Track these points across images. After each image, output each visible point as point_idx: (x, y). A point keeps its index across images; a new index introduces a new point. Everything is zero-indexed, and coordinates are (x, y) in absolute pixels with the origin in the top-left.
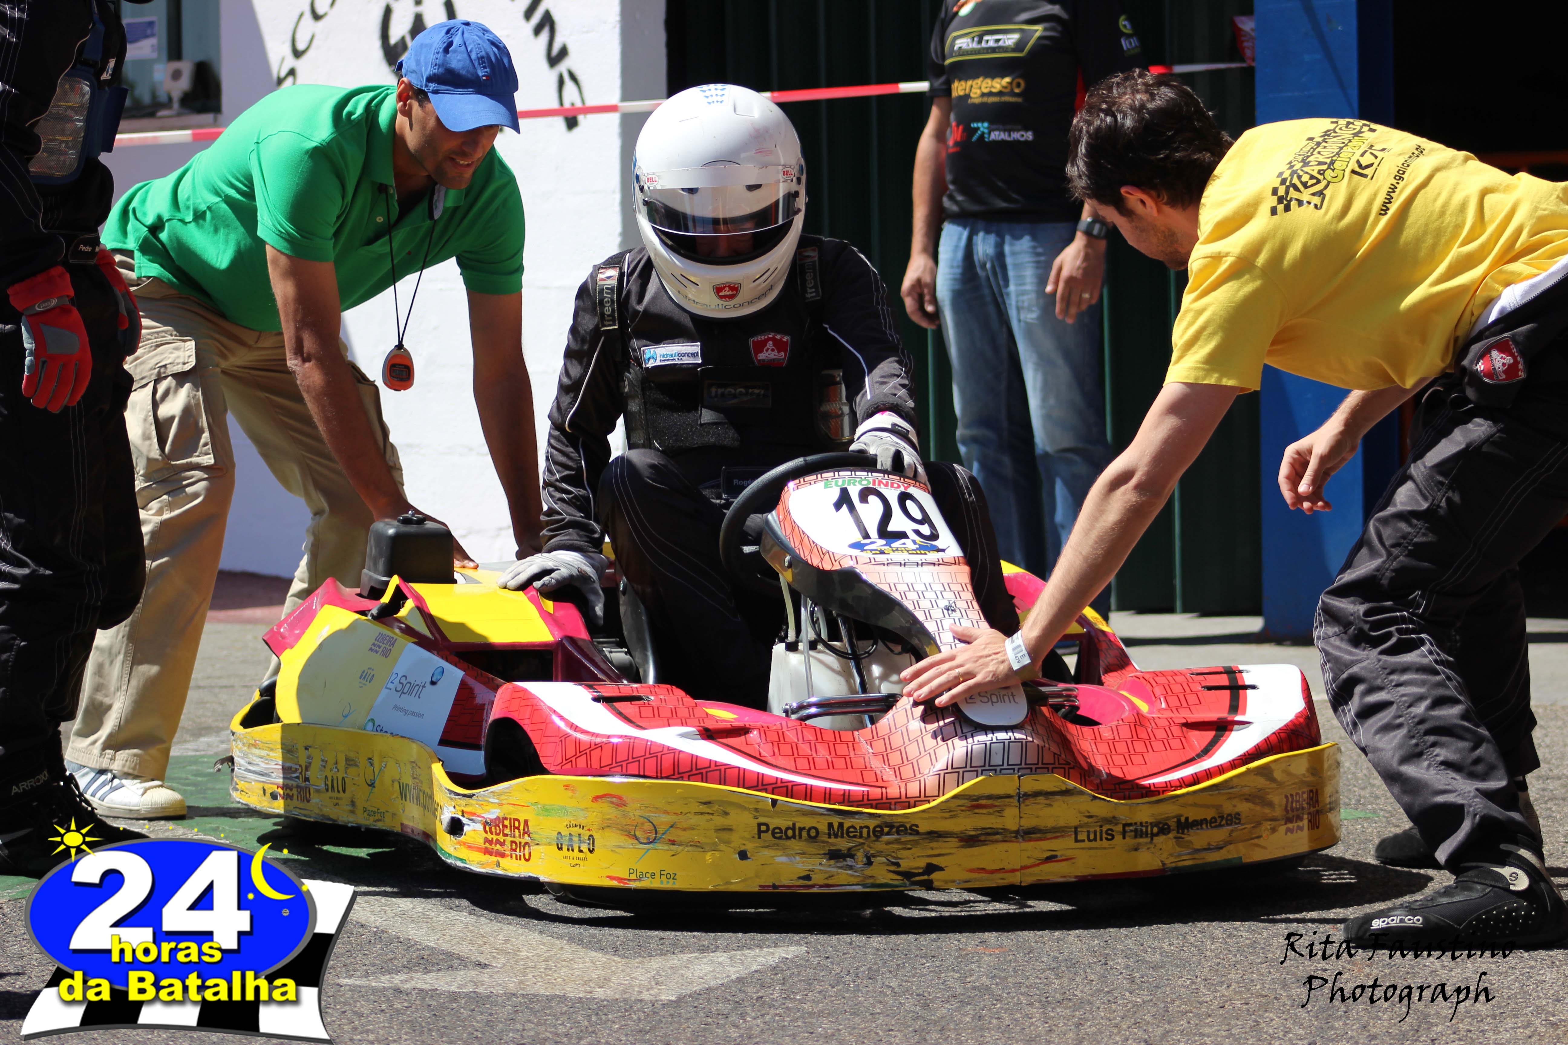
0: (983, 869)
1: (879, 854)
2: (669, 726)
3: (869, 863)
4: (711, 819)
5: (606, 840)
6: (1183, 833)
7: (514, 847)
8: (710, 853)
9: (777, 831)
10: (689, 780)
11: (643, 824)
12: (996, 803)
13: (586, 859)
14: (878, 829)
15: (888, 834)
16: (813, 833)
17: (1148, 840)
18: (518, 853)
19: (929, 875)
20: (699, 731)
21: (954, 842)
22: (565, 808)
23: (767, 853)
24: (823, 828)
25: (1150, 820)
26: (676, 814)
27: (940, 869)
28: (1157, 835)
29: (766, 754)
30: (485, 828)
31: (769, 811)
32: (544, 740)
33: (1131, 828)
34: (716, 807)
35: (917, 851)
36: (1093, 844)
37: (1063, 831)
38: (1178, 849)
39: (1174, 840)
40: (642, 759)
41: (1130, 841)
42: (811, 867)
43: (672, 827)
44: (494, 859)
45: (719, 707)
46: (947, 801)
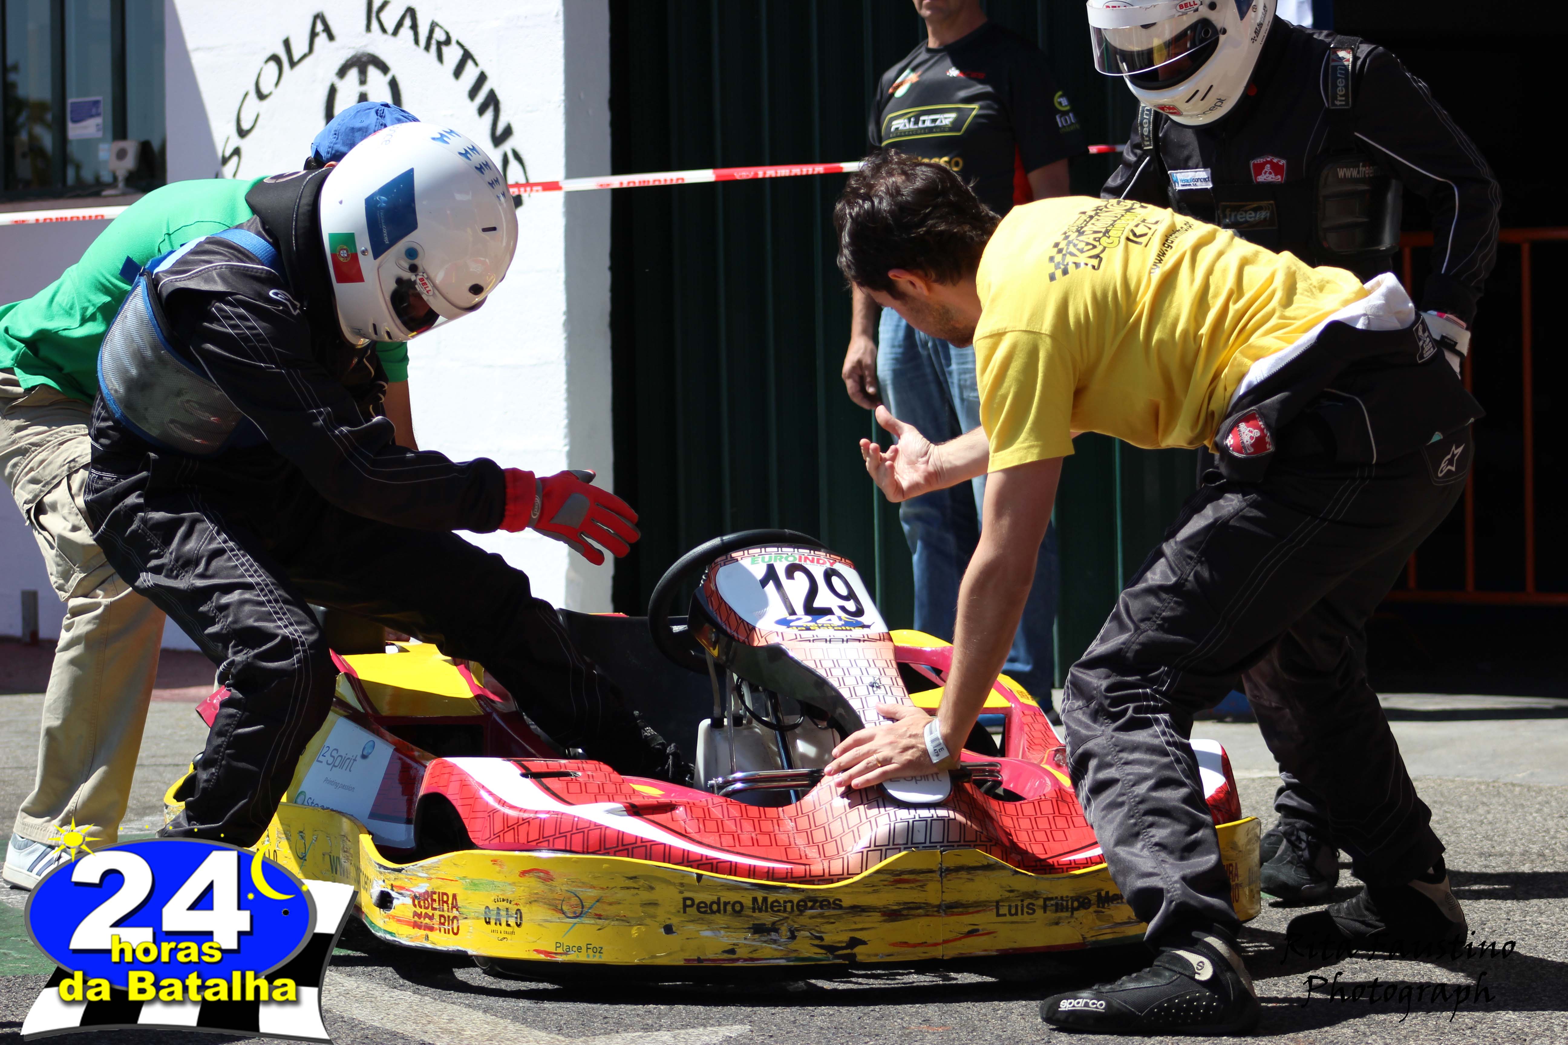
0: (906, 943)
1: (803, 928)
2: (596, 802)
3: (793, 937)
4: (637, 894)
5: (534, 914)
6: (1103, 907)
7: (442, 921)
8: (635, 928)
9: (702, 905)
10: (615, 855)
11: (569, 898)
12: (919, 878)
13: (513, 933)
14: (802, 903)
15: (812, 908)
16: (738, 908)
17: (1068, 914)
18: (446, 927)
19: (852, 949)
20: (625, 807)
21: (877, 916)
22: (493, 883)
23: (692, 927)
24: (747, 901)
25: (1072, 894)
26: (602, 888)
27: (864, 943)
28: (1077, 909)
29: (691, 830)
30: (414, 901)
31: (695, 886)
32: (473, 815)
33: (1052, 902)
34: (642, 882)
35: (840, 925)
36: (1014, 918)
37: (985, 906)
38: (1098, 923)
39: (1094, 914)
40: (568, 835)
41: (1051, 915)
42: (735, 942)
43: (598, 901)
44: (423, 932)
45: (645, 784)
46: (870, 876)
